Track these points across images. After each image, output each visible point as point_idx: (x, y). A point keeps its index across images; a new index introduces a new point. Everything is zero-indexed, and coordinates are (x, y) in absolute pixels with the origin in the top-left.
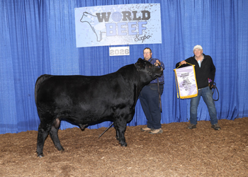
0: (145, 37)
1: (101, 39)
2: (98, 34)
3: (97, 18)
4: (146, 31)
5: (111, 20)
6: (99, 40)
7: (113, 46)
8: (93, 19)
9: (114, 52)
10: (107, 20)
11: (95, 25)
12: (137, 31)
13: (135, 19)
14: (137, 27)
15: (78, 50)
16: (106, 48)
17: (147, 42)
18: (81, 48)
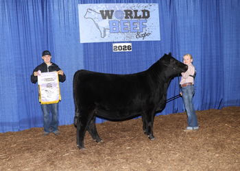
4: (147, 28)
7: (116, 42)
9: (117, 48)
11: (99, 21)
12: (138, 28)
13: (136, 17)
15: (82, 46)
16: (110, 44)
17: (147, 39)
18: (84, 44)
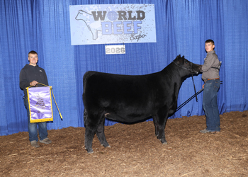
0: (140, 37)
1: (97, 37)
2: (94, 32)
3: (92, 17)
4: (142, 30)
5: (106, 19)
6: (95, 38)
7: (108, 45)
8: (88, 17)
9: (110, 50)
10: (102, 19)
11: (90, 23)
12: (132, 30)
13: (130, 18)
14: (132, 27)
15: (73, 48)
16: (102, 47)
17: (142, 41)
18: (76, 46)
